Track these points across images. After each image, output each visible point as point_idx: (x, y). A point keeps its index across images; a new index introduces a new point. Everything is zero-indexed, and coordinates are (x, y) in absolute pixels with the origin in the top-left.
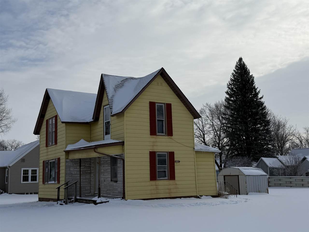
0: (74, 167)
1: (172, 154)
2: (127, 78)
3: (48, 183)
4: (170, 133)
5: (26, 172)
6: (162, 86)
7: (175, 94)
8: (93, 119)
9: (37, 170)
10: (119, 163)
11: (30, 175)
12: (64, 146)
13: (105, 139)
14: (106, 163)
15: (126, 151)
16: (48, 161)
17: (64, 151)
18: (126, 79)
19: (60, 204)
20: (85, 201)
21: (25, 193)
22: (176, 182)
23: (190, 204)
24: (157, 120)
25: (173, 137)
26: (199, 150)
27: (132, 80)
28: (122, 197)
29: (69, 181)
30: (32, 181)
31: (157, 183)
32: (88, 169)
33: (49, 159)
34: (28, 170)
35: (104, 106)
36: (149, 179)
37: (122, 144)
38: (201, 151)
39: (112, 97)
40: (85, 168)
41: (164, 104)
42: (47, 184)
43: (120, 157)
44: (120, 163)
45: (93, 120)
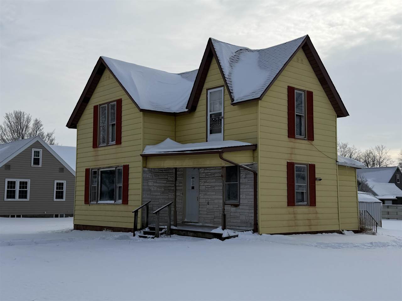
0: (154, 181)
1: (312, 168)
2: (242, 49)
3: (97, 202)
4: (310, 137)
5: (12, 185)
6: (303, 63)
7: (317, 78)
8: (187, 108)
9: (28, 183)
10: (244, 176)
11: (17, 189)
12: (141, 147)
13: (208, 140)
14: (210, 176)
15: (260, 160)
16: (98, 169)
17: (141, 155)
18: (240, 50)
19: (140, 237)
20: (192, 234)
21: (9, 215)
22: (316, 209)
23: (364, 245)
24: (296, 115)
25: (314, 142)
26: (344, 164)
27: (247, 52)
28: (253, 230)
29: (150, 202)
30: (19, 198)
31: (295, 209)
32: (172, 184)
33: (100, 166)
34: (15, 182)
35: (207, 90)
36: (286, 204)
37: (254, 148)
38: (345, 165)
39: (229, 75)
40: (167, 182)
41: (304, 91)
42: (96, 204)
43: (250, 168)
44: (245, 178)
45: (188, 110)
